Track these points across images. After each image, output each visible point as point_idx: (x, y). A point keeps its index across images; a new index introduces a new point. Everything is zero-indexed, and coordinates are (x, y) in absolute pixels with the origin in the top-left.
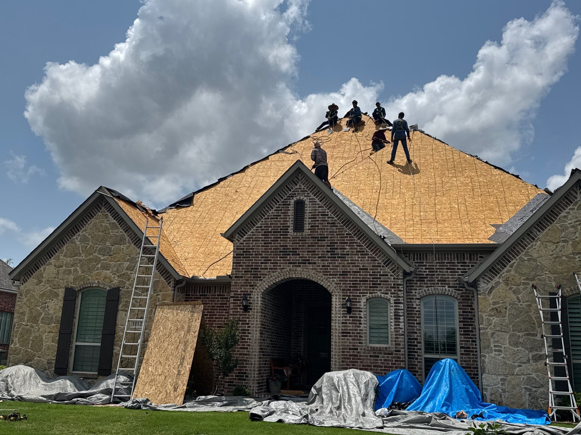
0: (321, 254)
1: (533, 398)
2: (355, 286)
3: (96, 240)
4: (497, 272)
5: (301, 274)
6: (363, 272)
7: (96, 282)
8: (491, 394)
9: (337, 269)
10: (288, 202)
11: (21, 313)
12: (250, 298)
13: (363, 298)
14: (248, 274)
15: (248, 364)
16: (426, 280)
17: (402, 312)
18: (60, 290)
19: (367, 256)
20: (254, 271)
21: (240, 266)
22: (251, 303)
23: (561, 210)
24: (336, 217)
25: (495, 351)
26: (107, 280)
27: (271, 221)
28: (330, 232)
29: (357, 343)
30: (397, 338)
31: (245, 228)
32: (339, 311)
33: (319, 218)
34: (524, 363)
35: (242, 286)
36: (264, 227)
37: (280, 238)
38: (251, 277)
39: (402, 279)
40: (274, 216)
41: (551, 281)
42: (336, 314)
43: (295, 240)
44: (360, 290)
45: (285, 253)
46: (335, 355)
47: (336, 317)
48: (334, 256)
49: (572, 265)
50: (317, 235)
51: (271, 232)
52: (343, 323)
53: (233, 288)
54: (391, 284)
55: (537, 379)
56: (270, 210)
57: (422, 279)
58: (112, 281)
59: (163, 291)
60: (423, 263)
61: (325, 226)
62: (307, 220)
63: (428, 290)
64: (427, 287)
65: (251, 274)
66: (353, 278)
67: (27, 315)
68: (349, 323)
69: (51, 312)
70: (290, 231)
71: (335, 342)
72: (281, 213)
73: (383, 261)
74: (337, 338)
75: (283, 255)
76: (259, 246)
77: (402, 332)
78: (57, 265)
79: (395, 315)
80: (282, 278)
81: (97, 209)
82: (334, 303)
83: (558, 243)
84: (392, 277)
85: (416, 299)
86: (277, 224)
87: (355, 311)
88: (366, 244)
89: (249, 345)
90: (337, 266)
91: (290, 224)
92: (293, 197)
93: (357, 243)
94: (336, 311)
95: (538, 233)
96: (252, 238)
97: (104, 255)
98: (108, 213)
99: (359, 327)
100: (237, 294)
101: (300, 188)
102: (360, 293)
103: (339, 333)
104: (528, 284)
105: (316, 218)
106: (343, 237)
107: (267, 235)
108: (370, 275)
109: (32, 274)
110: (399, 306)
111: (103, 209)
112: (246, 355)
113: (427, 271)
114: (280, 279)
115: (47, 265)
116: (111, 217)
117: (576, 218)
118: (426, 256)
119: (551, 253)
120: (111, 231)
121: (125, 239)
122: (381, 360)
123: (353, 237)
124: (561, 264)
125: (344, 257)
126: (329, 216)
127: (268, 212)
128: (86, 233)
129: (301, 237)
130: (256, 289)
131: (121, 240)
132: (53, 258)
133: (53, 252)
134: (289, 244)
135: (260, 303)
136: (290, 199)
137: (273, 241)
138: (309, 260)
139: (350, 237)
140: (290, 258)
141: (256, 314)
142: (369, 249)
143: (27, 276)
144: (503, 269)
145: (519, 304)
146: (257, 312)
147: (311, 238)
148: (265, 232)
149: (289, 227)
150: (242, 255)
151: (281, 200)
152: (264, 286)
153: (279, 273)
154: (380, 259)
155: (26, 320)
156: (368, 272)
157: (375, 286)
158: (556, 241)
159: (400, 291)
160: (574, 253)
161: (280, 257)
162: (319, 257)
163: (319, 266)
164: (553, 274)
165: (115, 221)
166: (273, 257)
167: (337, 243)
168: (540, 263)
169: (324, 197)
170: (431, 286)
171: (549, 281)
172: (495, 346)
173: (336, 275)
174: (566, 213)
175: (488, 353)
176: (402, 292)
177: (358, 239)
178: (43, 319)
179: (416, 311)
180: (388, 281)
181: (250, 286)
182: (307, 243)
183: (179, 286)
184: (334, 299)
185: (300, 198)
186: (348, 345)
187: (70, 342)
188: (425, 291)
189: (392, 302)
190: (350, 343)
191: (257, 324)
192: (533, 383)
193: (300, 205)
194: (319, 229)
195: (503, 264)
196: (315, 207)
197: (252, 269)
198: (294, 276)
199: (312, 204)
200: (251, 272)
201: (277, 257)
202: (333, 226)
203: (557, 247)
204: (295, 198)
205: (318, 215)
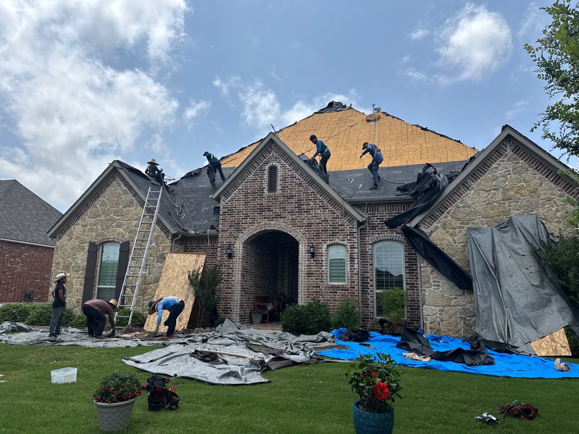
0: (290, 210)
1: (467, 326)
2: (318, 235)
3: (112, 204)
4: (436, 218)
5: (274, 226)
6: (324, 223)
7: (112, 237)
8: (431, 323)
9: (303, 222)
10: (263, 168)
11: (57, 263)
12: (234, 247)
13: (324, 245)
14: (232, 228)
15: (232, 301)
16: (377, 228)
17: (356, 256)
18: (85, 244)
19: (327, 210)
20: (236, 226)
21: (226, 222)
22: (234, 252)
23: (492, 162)
24: (302, 178)
25: (434, 285)
26: (120, 235)
27: (250, 184)
28: (297, 191)
29: (319, 282)
30: (352, 277)
31: (230, 191)
32: (305, 256)
33: (289, 180)
34: (460, 296)
35: (227, 238)
36: (245, 189)
37: (257, 198)
38: (234, 230)
39: (356, 228)
40: (252, 180)
41: (484, 224)
42: (302, 258)
43: (269, 199)
44: (322, 238)
45: (261, 210)
46: (301, 292)
47: (302, 261)
48: (300, 211)
49: (503, 209)
50: (287, 194)
51: (250, 193)
52: (308, 266)
53: (220, 240)
54: (347, 233)
55: (471, 309)
56: (249, 175)
57: (373, 228)
58: (123, 237)
59: (163, 244)
60: (375, 214)
61: (293, 186)
62: (279, 182)
63: (379, 236)
64: (378, 234)
65: (234, 228)
66: (316, 228)
67: (61, 265)
68: (313, 266)
69: (79, 262)
70: (265, 192)
71: (302, 282)
72: (258, 177)
73: (341, 213)
74: (303, 278)
75: (259, 211)
76: (240, 205)
77: (356, 271)
78: (83, 224)
79: (350, 258)
80: (259, 230)
81: (112, 179)
82: (300, 250)
83: (490, 191)
84: (348, 227)
85: (369, 244)
86: (255, 186)
87: (317, 256)
88: (327, 200)
89: (233, 286)
90: (303, 219)
91: (266, 185)
92: (268, 163)
93: (319, 199)
94: (302, 256)
95: (472, 183)
96: (235, 199)
97: (118, 216)
98: (121, 182)
99: (321, 268)
100: (223, 245)
101: (273, 156)
102: (321, 241)
103: (305, 274)
104: (463, 228)
105: (286, 180)
106: (308, 195)
107: (247, 196)
108: (330, 226)
109: (65, 233)
110: (354, 251)
111: (117, 179)
112: (230, 293)
113: (379, 220)
114: (257, 231)
115: (76, 225)
116: (123, 185)
117: (506, 168)
118: (378, 209)
119: (484, 200)
120: (123, 196)
121: (134, 202)
122: (339, 295)
123: (316, 195)
124: (492, 209)
125: (309, 212)
126: (297, 178)
127: (248, 177)
128: (105, 198)
129: (274, 196)
130: (238, 240)
131: (130, 203)
132: (80, 219)
133: (80, 215)
134: (265, 202)
135: (241, 251)
136: (265, 166)
137: (251, 200)
138: (280, 215)
139: (314, 195)
140: (265, 213)
141: (238, 260)
142: (329, 204)
143: (62, 234)
144: (441, 215)
145: (455, 245)
146: (239, 259)
147: (282, 196)
148: (245, 193)
149: (264, 188)
150: (227, 212)
151: (258, 167)
152: (245, 238)
153: (256, 227)
154: (338, 212)
155: (61, 268)
156: (329, 223)
157: (334, 234)
158: (488, 189)
159: (355, 238)
160: (504, 199)
161: (257, 214)
162: (288, 213)
163: (289, 220)
164: (485, 218)
165: (126, 188)
166: (251, 214)
167: (303, 200)
168: (474, 209)
169: (293, 163)
170: (382, 234)
171: (481, 224)
172: (434, 282)
173: (303, 226)
174: (497, 164)
175: (428, 288)
176: (357, 239)
177: (321, 196)
178: (73, 267)
179: (369, 255)
180: (344, 230)
181: (233, 237)
182: (279, 201)
183: (176, 239)
184: (300, 247)
185: (273, 164)
186: (312, 284)
187: (93, 286)
188: (376, 237)
189: (349, 247)
190: (313, 282)
191: (239, 268)
192: (467, 313)
193: (273, 169)
194: (288, 189)
195: (441, 211)
196: (285, 171)
197: (235, 224)
198: (268, 229)
199: (283, 169)
200: (234, 226)
201: (255, 214)
202: (300, 186)
203: (489, 194)
204: (269, 165)
205: (288, 178)
